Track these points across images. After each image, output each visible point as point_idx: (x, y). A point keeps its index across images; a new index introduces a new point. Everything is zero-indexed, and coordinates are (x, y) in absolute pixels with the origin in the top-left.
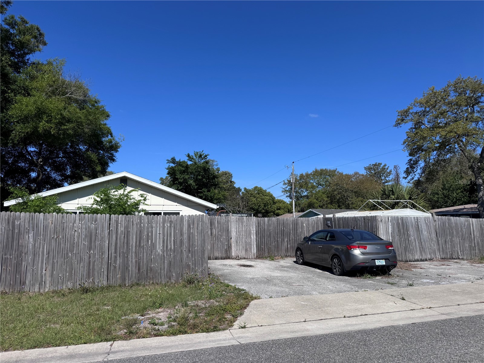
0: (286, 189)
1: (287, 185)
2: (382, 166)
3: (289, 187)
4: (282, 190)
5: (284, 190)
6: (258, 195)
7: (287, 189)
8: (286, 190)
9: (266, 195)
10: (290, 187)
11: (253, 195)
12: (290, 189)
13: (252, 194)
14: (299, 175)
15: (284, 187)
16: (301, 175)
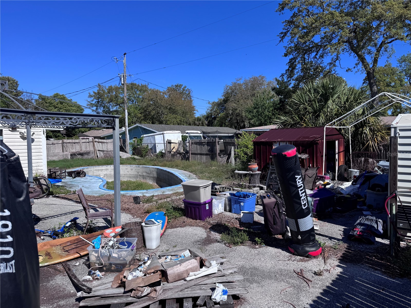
0: (92, 102)
1: (93, 98)
2: (182, 87)
3: (95, 101)
4: (87, 103)
5: (89, 103)
6: (60, 105)
7: (94, 102)
8: (92, 104)
9: (71, 106)
10: (97, 100)
11: (53, 104)
12: (97, 103)
13: (51, 103)
14: (107, 88)
15: (90, 99)
16: (110, 87)
